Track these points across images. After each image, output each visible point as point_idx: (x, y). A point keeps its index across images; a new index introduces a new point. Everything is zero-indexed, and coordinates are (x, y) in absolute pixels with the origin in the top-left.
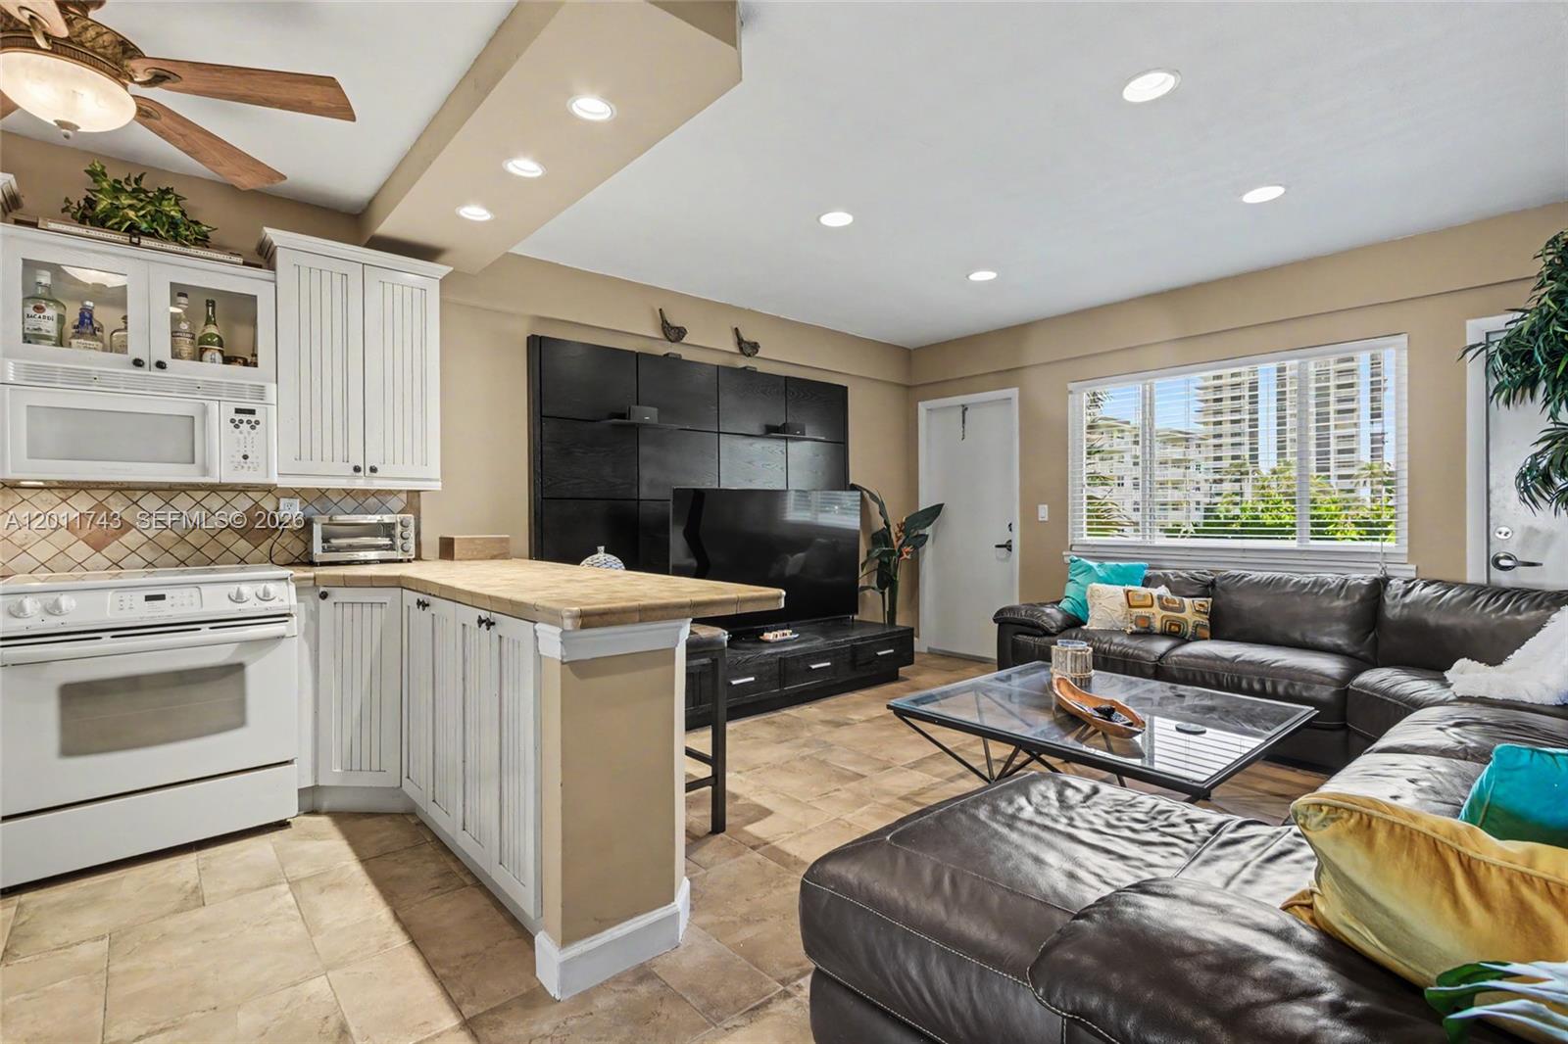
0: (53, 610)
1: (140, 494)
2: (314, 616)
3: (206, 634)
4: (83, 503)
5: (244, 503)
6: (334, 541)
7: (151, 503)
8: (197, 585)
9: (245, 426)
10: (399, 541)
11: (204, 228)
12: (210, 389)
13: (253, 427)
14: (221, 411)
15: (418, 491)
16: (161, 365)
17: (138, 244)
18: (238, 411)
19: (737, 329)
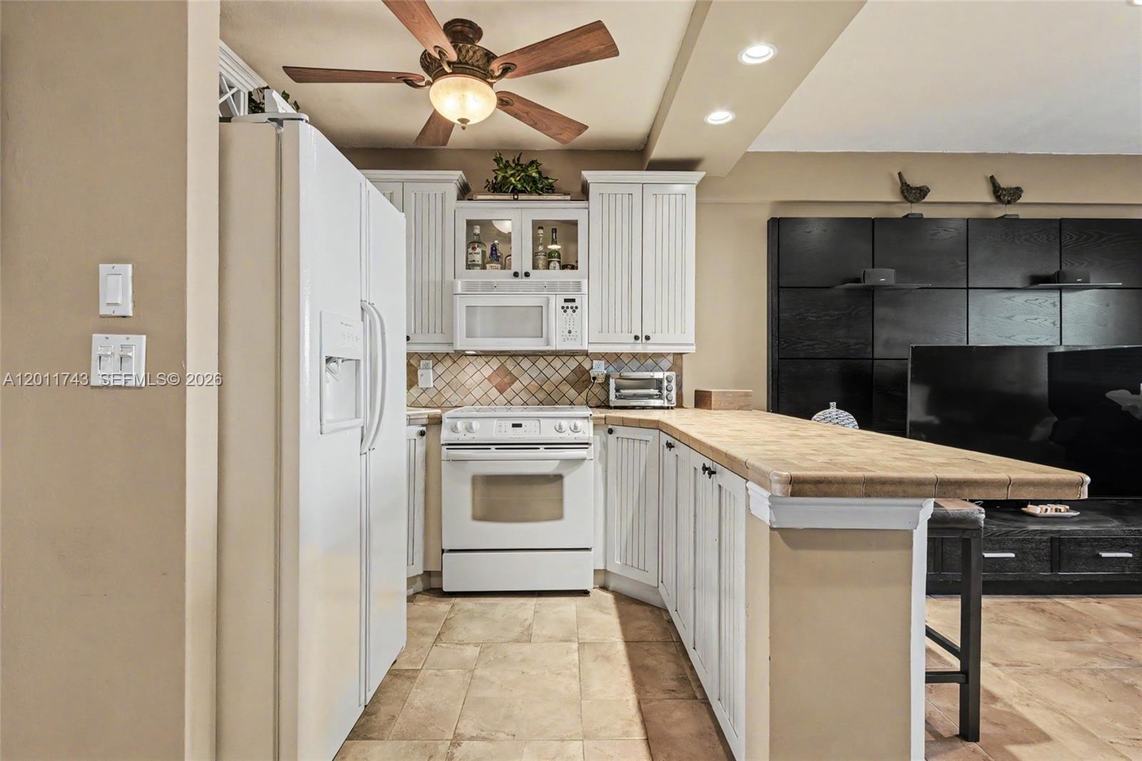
0: (469, 429)
1: (521, 358)
2: (605, 446)
3: (542, 453)
4: (495, 363)
5: (573, 364)
6: (623, 392)
7: (526, 364)
8: (538, 418)
9: (570, 311)
10: (665, 392)
11: (550, 181)
12: (552, 287)
13: (574, 311)
14: (557, 302)
15: (681, 354)
16: (527, 275)
17: (517, 199)
18: (566, 301)
19: (992, 177)
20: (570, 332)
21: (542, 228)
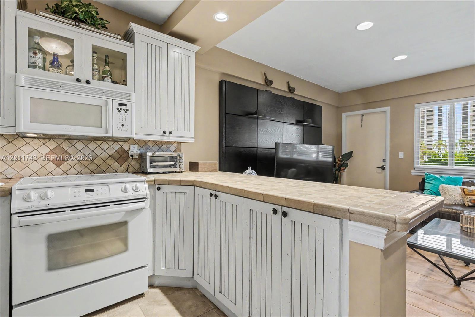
0: (43, 197)
1: (75, 141)
2: (153, 198)
3: (112, 208)
4: (52, 145)
5: (116, 147)
6: (154, 164)
7: (80, 145)
8: (107, 184)
9: (122, 112)
10: (178, 164)
11: (105, 22)
12: (108, 94)
13: (126, 112)
14: (113, 105)
15: (181, 142)
16: (88, 82)
17: (78, 26)
18: (120, 104)
19: (288, 82)
20: (123, 125)
21: (96, 53)
